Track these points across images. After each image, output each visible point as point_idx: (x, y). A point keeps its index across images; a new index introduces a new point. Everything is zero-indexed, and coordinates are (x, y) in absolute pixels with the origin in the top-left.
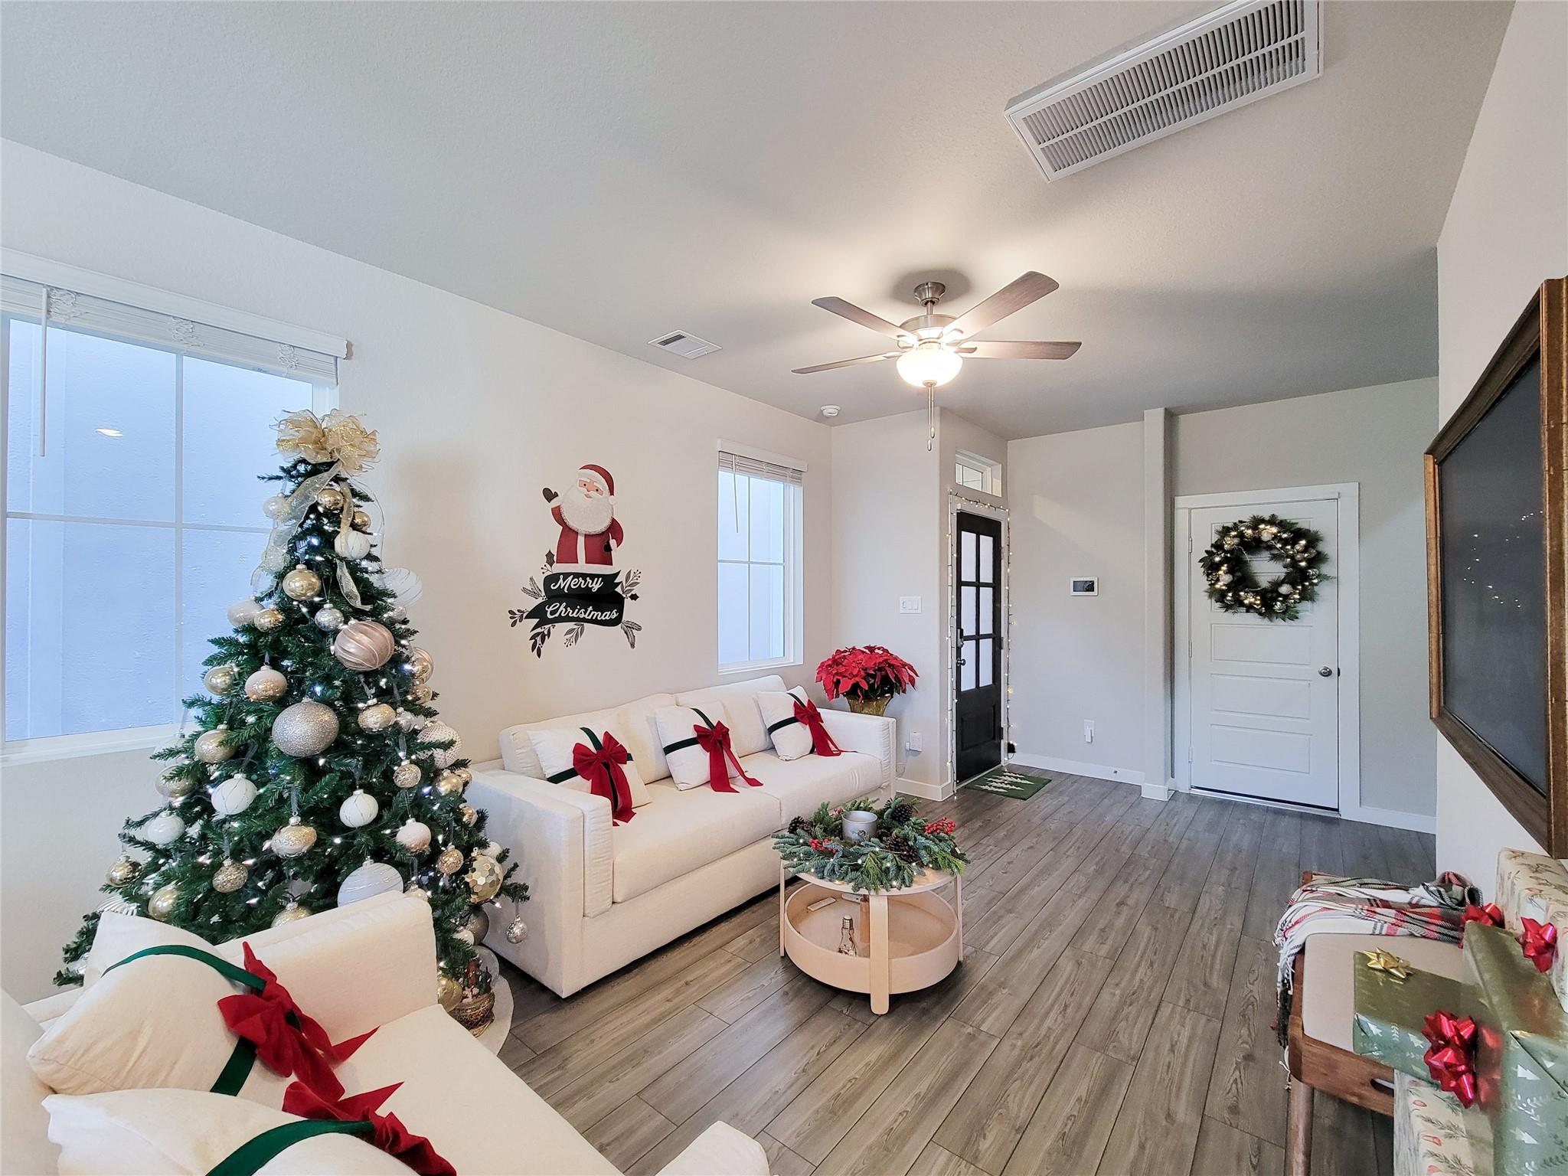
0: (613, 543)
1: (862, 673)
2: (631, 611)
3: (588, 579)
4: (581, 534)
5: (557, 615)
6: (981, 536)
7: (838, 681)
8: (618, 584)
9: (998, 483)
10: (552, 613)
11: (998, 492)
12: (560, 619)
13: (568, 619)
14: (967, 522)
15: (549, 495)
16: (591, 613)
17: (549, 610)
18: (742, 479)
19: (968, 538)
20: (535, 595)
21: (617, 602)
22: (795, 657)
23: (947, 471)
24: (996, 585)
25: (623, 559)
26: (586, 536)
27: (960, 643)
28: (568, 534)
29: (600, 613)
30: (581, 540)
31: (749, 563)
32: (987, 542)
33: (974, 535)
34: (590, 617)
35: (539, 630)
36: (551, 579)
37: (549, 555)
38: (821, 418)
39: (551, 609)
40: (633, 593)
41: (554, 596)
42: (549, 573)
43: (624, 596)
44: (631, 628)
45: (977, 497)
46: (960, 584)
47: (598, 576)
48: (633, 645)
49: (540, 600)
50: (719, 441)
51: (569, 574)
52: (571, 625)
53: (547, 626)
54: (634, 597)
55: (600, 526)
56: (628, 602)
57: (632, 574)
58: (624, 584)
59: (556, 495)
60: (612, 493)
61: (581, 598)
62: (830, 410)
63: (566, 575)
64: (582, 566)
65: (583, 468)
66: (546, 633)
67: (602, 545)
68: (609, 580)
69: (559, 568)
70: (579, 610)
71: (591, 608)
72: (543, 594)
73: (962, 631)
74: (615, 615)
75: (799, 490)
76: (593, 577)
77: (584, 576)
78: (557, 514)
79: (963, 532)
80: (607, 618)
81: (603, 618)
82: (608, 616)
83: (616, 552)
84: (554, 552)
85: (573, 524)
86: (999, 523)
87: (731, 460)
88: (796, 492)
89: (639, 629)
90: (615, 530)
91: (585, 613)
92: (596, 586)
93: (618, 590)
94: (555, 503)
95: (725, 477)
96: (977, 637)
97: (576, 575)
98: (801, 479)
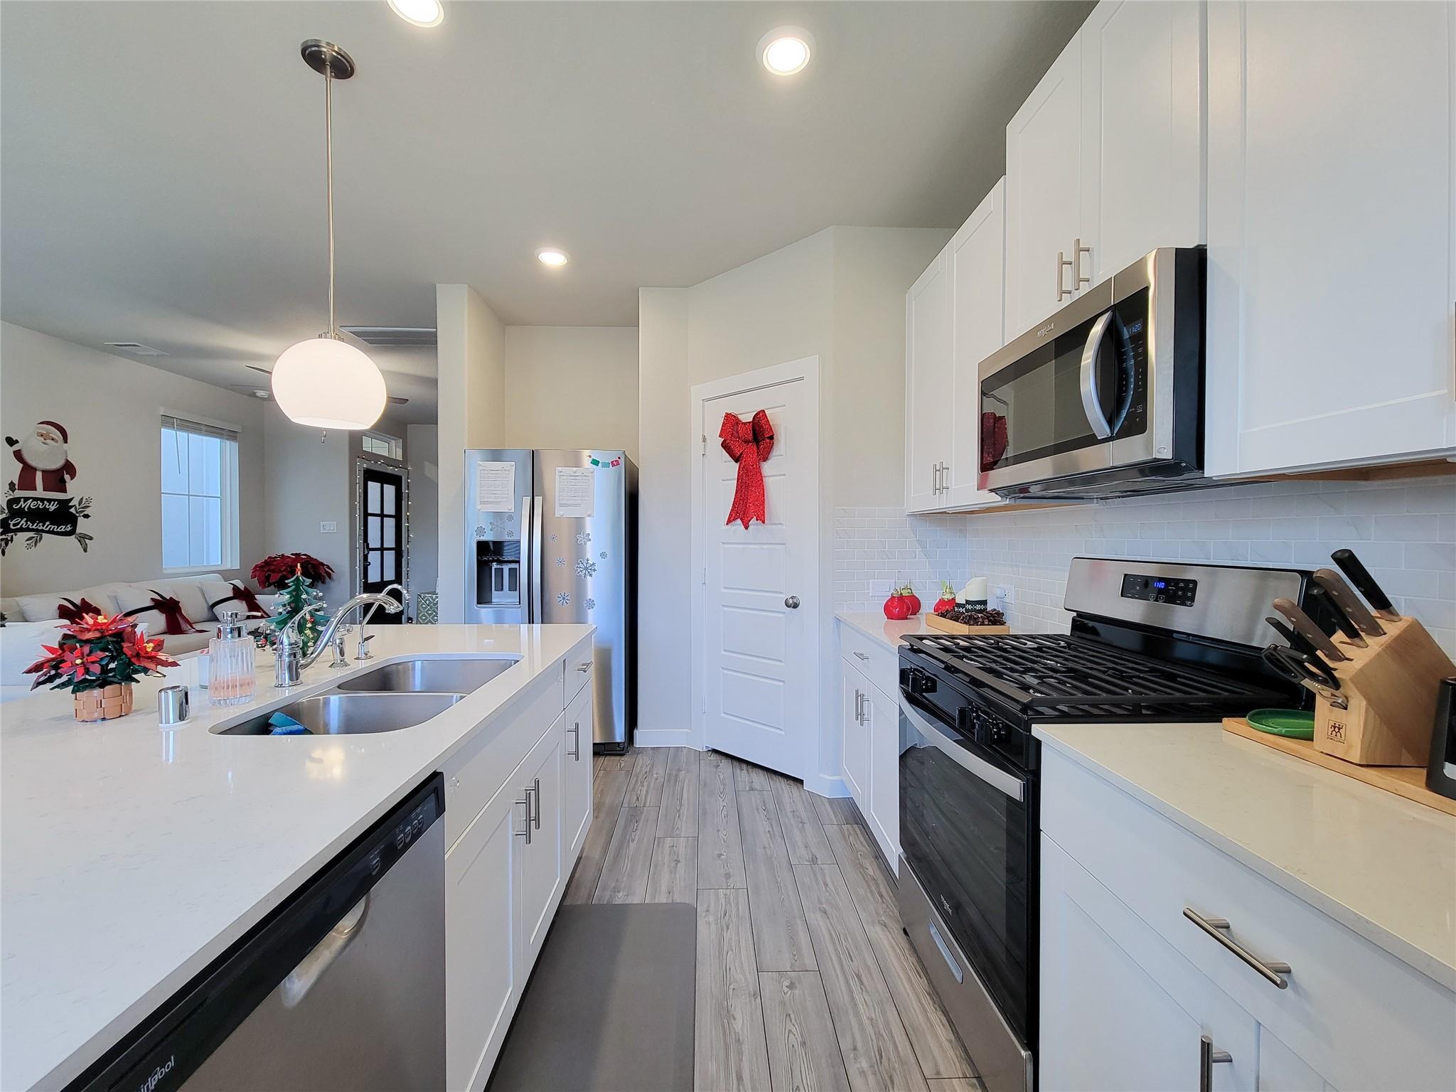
0: (67, 477)
1: (289, 569)
2: (83, 526)
3: (45, 502)
4: (39, 470)
5: (19, 527)
6: (385, 485)
7: (269, 575)
8: (72, 506)
9: (400, 452)
10: (14, 525)
11: (400, 457)
12: (21, 530)
13: (28, 530)
14: (370, 475)
15: (11, 442)
16: (48, 526)
17: (12, 523)
18: (182, 435)
19: (374, 487)
21: (73, 520)
22: (233, 563)
23: (354, 442)
24: (398, 517)
25: (75, 490)
26: (43, 471)
27: (366, 552)
29: (56, 527)
30: (39, 476)
31: (189, 495)
32: (390, 490)
33: (379, 484)
34: (47, 529)
35: (4, 537)
36: (11, 502)
37: (12, 486)
38: (254, 395)
39: (13, 522)
40: (85, 513)
41: (14, 513)
42: (11, 497)
43: (78, 515)
44: (84, 538)
45: (382, 460)
46: (366, 514)
47: (55, 500)
48: (85, 550)
49: (4, 516)
50: (162, 408)
51: (29, 498)
52: (31, 534)
53: (9, 534)
54: (87, 516)
55: (57, 464)
56: (81, 520)
57: (84, 500)
58: (77, 506)
59: (17, 442)
60: (66, 442)
61: (38, 515)
62: (261, 393)
63: (26, 499)
64: (40, 492)
65: (40, 423)
66: (9, 538)
67: (57, 479)
68: (65, 504)
69: (18, 494)
70: (38, 524)
71: (48, 523)
72: (7, 511)
73: (368, 545)
74: (70, 529)
75: (235, 445)
76: (49, 501)
77: (42, 500)
78: (18, 455)
79: (369, 482)
80: (62, 530)
81: (58, 530)
82: (63, 528)
83: (71, 484)
84: (16, 482)
85: (32, 462)
86: (401, 477)
87: (168, 421)
88: (232, 447)
89: (91, 538)
90: (69, 468)
91: (43, 526)
92: (52, 507)
93: (73, 510)
94: (16, 447)
95: (167, 433)
96: (382, 549)
97: (35, 499)
98: (236, 437)
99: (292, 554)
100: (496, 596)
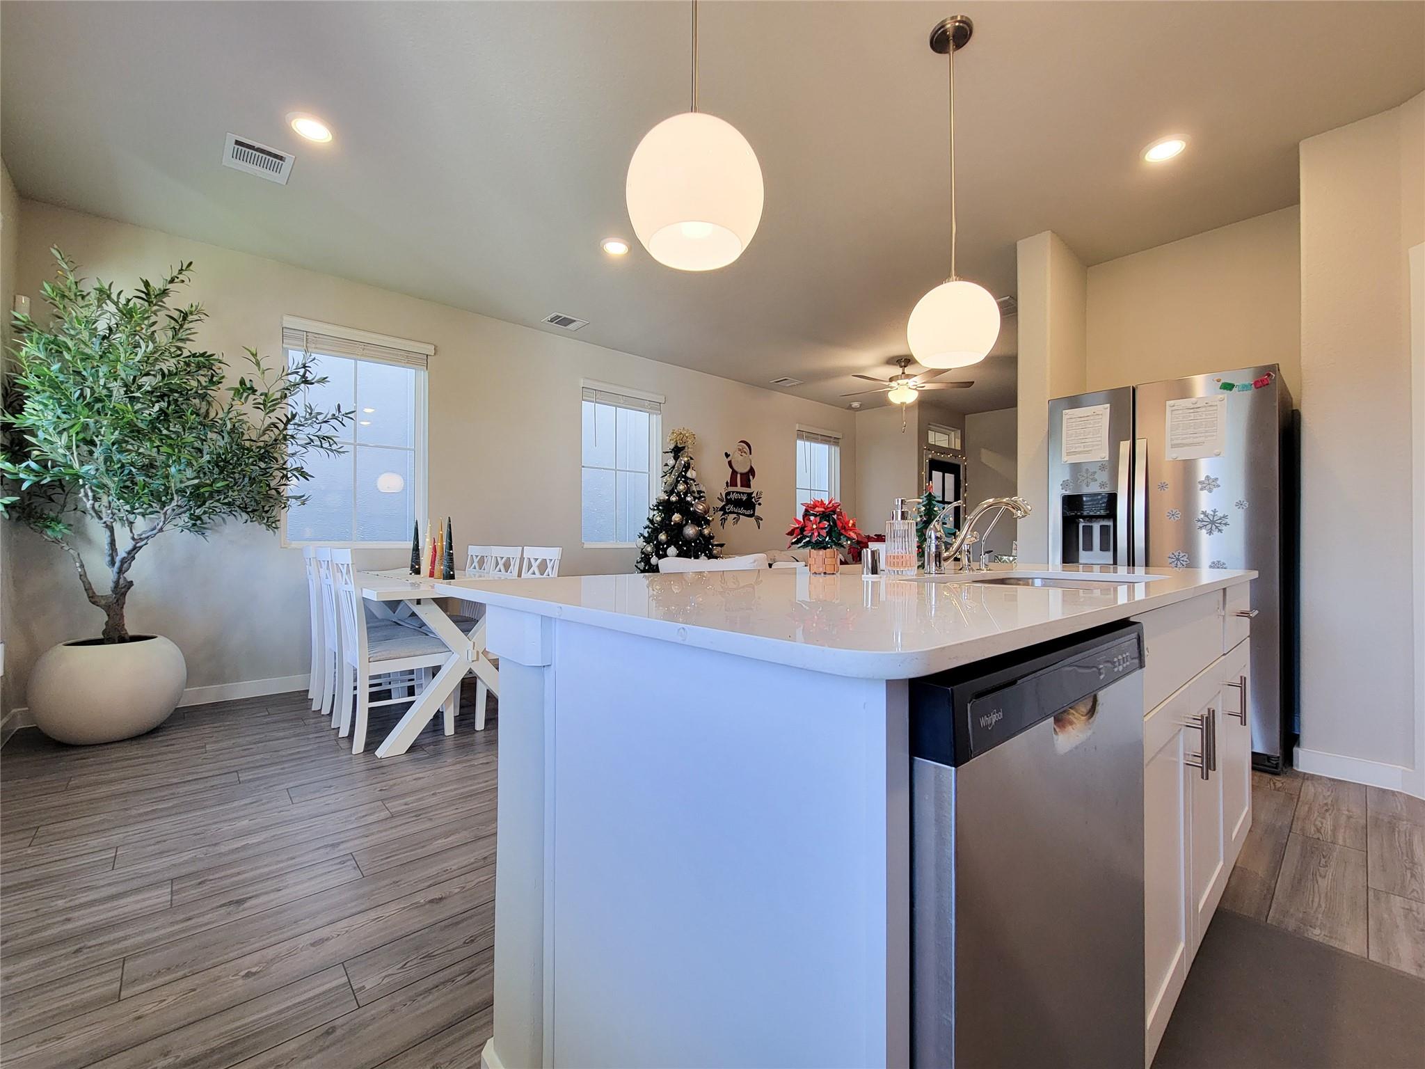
0: (751, 477)
2: (759, 511)
4: (739, 473)
5: (730, 510)
6: (946, 474)
8: (753, 497)
9: (958, 442)
10: (728, 509)
11: (958, 447)
12: (731, 513)
13: (734, 513)
14: (935, 465)
15: (727, 455)
16: (742, 511)
18: (808, 443)
19: (937, 475)
20: (722, 501)
21: (753, 507)
23: (922, 436)
24: (956, 503)
25: (756, 485)
26: (741, 474)
28: (734, 473)
29: (746, 511)
30: (739, 476)
31: (811, 490)
32: (950, 478)
33: (941, 473)
34: (742, 513)
35: (723, 517)
36: (728, 494)
37: (727, 483)
38: (850, 408)
39: (728, 507)
40: (759, 502)
41: (729, 502)
42: (727, 491)
43: (756, 503)
44: (758, 519)
45: (944, 451)
47: (745, 493)
48: (759, 528)
49: (724, 503)
50: (797, 425)
52: (735, 515)
53: (726, 515)
54: (760, 504)
55: (746, 470)
56: (757, 507)
57: (759, 493)
58: (756, 497)
59: (729, 455)
60: (751, 453)
61: (738, 503)
62: (856, 405)
63: (733, 492)
64: (739, 488)
65: (740, 442)
66: (726, 518)
67: (747, 478)
68: (750, 495)
69: (731, 489)
70: (738, 509)
71: (742, 508)
72: (725, 500)
74: (752, 513)
75: (838, 449)
76: (743, 493)
77: (740, 493)
78: (730, 463)
79: (933, 471)
82: (748, 512)
83: (753, 483)
84: (729, 482)
85: (736, 469)
86: (959, 466)
87: (801, 435)
88: (836, 450)
89: (762, 520)
90: (752, 471)
91: (740, 510)
92: (744, 498)
93: (753, 500)
94: (729, 459)
95: (800, 443)
97: (737, 492)
98: (838, 443)
99: (875, 535)
100: (1084, 556)
